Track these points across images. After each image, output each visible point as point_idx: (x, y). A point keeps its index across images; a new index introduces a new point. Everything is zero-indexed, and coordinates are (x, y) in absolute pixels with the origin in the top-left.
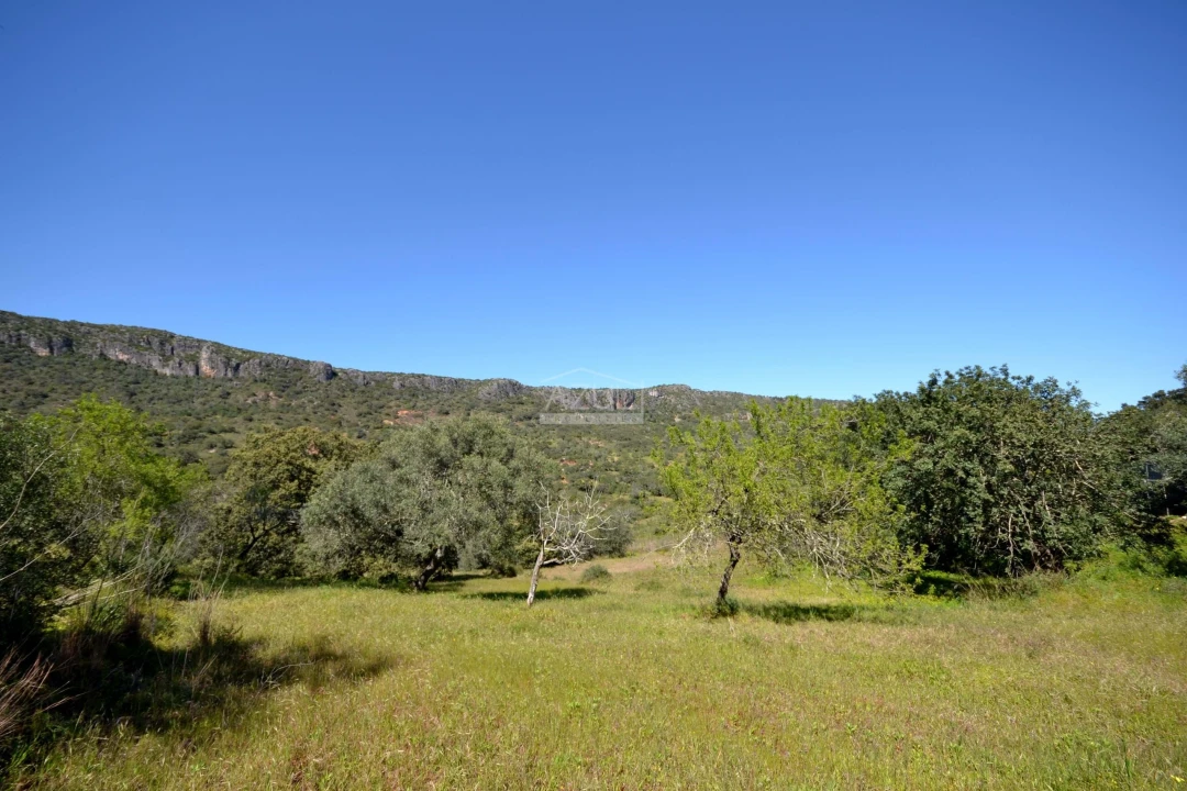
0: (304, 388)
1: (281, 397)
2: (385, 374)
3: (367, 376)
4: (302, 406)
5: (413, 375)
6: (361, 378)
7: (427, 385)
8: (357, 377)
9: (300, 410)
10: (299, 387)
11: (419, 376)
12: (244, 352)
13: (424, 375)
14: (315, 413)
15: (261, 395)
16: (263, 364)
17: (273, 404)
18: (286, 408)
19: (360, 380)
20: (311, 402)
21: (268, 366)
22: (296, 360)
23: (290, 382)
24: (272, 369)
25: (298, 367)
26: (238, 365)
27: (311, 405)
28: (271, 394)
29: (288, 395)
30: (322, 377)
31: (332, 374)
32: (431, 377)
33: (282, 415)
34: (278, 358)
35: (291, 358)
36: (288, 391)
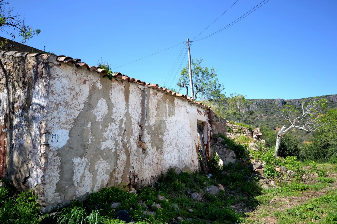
0: (274, 111)
1: (266, 116)
2: (308, 98)
3: (300, 101)
4: (275, 118)
5: (323, 97)
6: (297, 102)
7: (332, 100)
8: (295, 102)
9: (274, 120)
10: (272, 111)
11: (326, 96)
12: (250, 100)
13: (329, 95)
14: (280, 121)
15: (259, 116)
16: (257, 104)
17: (264, 119)
18: (269, 120)
19: (297, 104)
20: (278, 116)
21: (259, 104)
22: (269, 100)
23: (268, 109)
24: (261, 105)
25: (270, 102)
26: (249, 106)
27: (278, 117)
28: (262, 115)
29: (269, 115)
30: (280, 105)
31: (284, 103)
32: (333, 95)
33: (268, 123)
34: (262, 100)
35: (267, 99)
36: (268, 113)
